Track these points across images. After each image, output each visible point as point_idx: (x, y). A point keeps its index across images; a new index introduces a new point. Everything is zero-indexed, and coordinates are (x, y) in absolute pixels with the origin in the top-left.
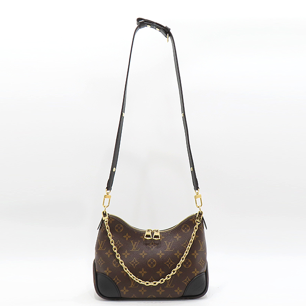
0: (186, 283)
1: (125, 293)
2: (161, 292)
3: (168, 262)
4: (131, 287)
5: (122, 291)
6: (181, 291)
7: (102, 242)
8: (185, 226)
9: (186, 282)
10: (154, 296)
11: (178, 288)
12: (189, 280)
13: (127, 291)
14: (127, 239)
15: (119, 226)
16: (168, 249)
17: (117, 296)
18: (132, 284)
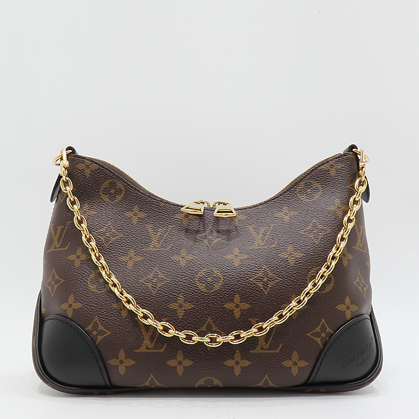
0: (318, 340)
1: (122, 370)
2: (238, 366)
3: (260, 274)
4: (143, 349)
5: (113, 362)
6: (303, 364)
7: (59, 228)
8: (308, 185)
9: (318, 335)
10: (217, 382)
11: (295, 356)
12: (329, 330)
13: (130, 362)
14: (135, 220)
15: (113, 185)
16: (258, 243)
17: (100, 382)
18: (147, 342)
